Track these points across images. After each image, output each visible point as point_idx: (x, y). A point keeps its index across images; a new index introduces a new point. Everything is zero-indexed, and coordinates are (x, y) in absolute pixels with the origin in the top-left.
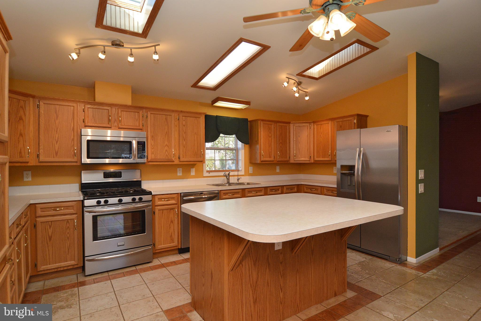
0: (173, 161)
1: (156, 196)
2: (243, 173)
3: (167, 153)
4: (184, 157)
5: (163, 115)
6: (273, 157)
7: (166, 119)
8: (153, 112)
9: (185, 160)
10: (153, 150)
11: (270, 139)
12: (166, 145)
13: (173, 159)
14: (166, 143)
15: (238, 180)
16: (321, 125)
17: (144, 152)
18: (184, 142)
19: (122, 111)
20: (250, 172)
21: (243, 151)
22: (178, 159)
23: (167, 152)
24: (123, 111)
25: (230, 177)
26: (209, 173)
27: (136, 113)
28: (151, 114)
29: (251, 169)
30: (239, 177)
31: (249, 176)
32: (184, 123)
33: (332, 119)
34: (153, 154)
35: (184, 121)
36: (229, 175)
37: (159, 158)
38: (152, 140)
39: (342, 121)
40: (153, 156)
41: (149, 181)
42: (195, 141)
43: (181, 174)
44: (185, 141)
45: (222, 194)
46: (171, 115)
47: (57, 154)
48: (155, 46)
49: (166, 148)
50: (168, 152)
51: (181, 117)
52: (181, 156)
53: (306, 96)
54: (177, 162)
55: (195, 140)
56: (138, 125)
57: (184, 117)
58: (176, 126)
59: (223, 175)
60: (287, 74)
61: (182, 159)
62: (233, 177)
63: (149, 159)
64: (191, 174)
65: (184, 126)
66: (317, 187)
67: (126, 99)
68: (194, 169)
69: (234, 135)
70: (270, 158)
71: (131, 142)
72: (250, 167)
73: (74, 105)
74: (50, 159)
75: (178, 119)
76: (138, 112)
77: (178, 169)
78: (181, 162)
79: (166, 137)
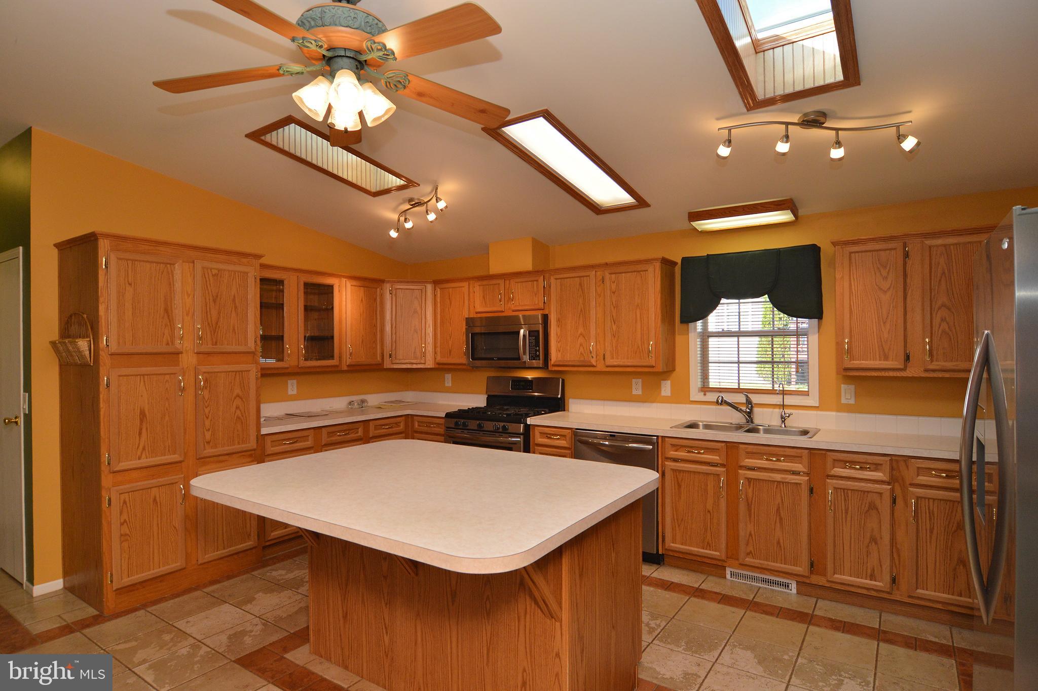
0: (593, 366)
1: (536, 428)
2: (811, 401)
4: (614, 357)
5: (576, 279)
7: (580, 284)
8: (558, 276)
9: (615, 364)
10: (559, 345)
11: (885, 297)
12: (581, 334)
13: (593, 362)
14: (581, 330)
15: (783, 418)
17: (538, 348)
18: (614, 327)
19: (516, 283)
20: (843, 401)
21: (815, 338)
22: (602, 360)
23: (581, 348)
24: (518, 282)
25: (756, 410)
26: (705, 395)
27: (535, 283)
28: (556, 279)
29: (847, 394)
31: (838, 411)
32: (614, 286)
34: (559, 351)
35: (614, 282)
36: (749, 402)
37: (568, 359)
38: (558, 326)
40: (560, 355)
42: (636, 322)
43: (639, 392)
44: (615, 323)
45: (668, 446)
46: (589, 276)
47: (450, 352)
49: (581, 340)
50: (583, 348)
51: (607, 276)
52: (607, 355)
53: (901, 138)
54: (600, 367)
55: (636, 319)
56: (537, 302)
57: (613, 276)
58: (599, 296)
59: (716, 400)
61: (609, 361)
62: (764, 410)
63: (553, 360)
64: (661, 393)
65: (614, 293)
67: (524, 261)
68: (669, 382)
69: (766, 298)
70: (886, 358)
71: (519, 333)
72: (842, 385)
73: (465, 284)
74: (445, 360)
75: (603, 280)
76: (537, 281)
77: (634, 381)
78: (608, 366)
79: (581, 319)
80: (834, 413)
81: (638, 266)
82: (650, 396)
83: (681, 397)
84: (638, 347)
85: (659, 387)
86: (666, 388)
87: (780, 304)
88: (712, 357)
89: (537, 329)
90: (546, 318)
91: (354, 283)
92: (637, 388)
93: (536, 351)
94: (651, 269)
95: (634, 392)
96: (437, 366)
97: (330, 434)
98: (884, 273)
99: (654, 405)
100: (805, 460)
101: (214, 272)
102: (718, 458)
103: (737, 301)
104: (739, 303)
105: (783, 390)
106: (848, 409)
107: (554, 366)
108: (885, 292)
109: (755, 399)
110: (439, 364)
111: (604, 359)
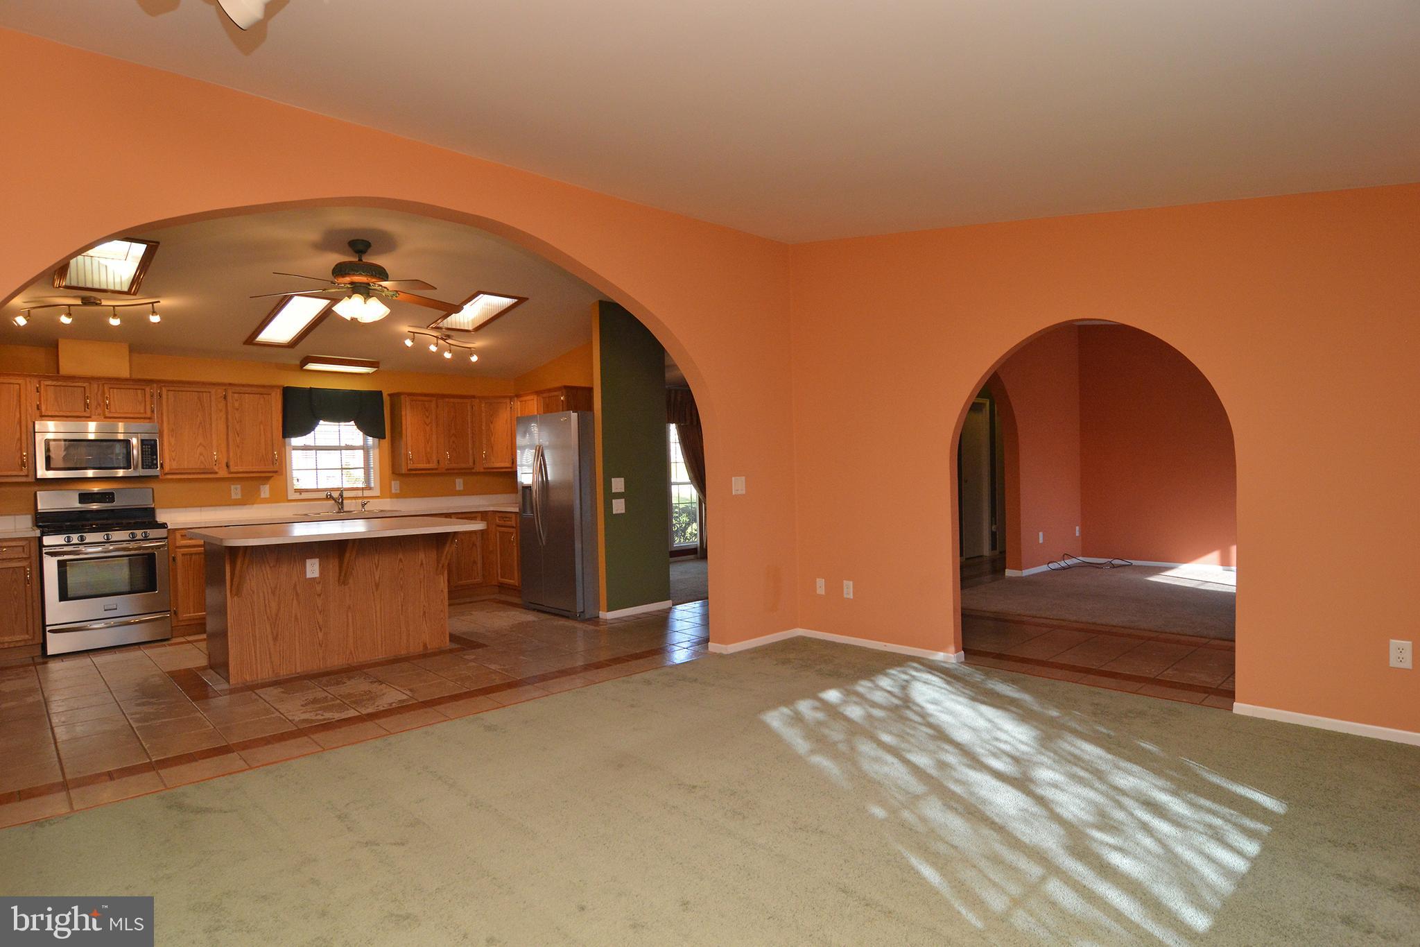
0: (216, 473)
1: (176, 531)
2: (377, 492)
3: (202, 458)
4: (239, 464)
5: (194, 393)
6: (436, 462)
7: (199, 398)
8: (171, 389)
9: (241, 470)
10: (174, 454)
11: (428, 428)
12: (201, 444)
13: (216, 468)
14: (201, 440)
15: (363, 505)
16: (525, 401)
17: (155, 457)
18: (238, 439)
19: (110, 388)
20: (393, 491)
21: (377, 451)
22: (226, 469)
24: (113, 388)
25: (344, 501)
26: (301, 494)
27: (139, 391)
28: (168, 391)
29: (395, 486)
30: (366, 501)
31: (391, 498)
32: (237, 405)
33: (538, 393)
34: (173, 460)
35: (237, 400)
36: (341, 495)
37: (186, 467)
38: (172, 436)
39: (549, 397)
40: (174, 464)
41: (172, 510)
42: (260, 436)
43: (239, 496)
44: (238, 436)
46: (210, 392)
48: (153, 303)
49: (201, 449)
50: (204, 456)
51: (230, 395)
52: (231, 464)
53: (472, 355)
54: (223, 473)
55: (260, 434)
56: (142, 411)
57: (235, 395)
58: (221, 411)
60: (409, 326)
61: (233, 469)
62: (354, 501)
63: (167, 468)
64: (260, 495)
65: (237, 409)
66: (508, 515)
68: (268, 486)
69: (352, 423)
70: (429, 463)
71: (131, 441)
72: (393, 482)
75: (225, 397)
77: (233, 487)
78: (226, 473)
79: (201, 429)
80: (389, 500)
81: (264, 390)
82: (247, 500)
83: (279, 496)
84: (263, 456)
85: (258, 490)
86: (265, 491)
87: (361, 426)
92: (236, 491)
93: (152, 459)
94: (273, 394)
95: (234, 497)
98: (427, 414)
99: (255, 506)
103: (338, 424)
106: (397, 496)
107: (167, 474)
108: (427, 425)
109: (346, 494)
111: (228, 466)
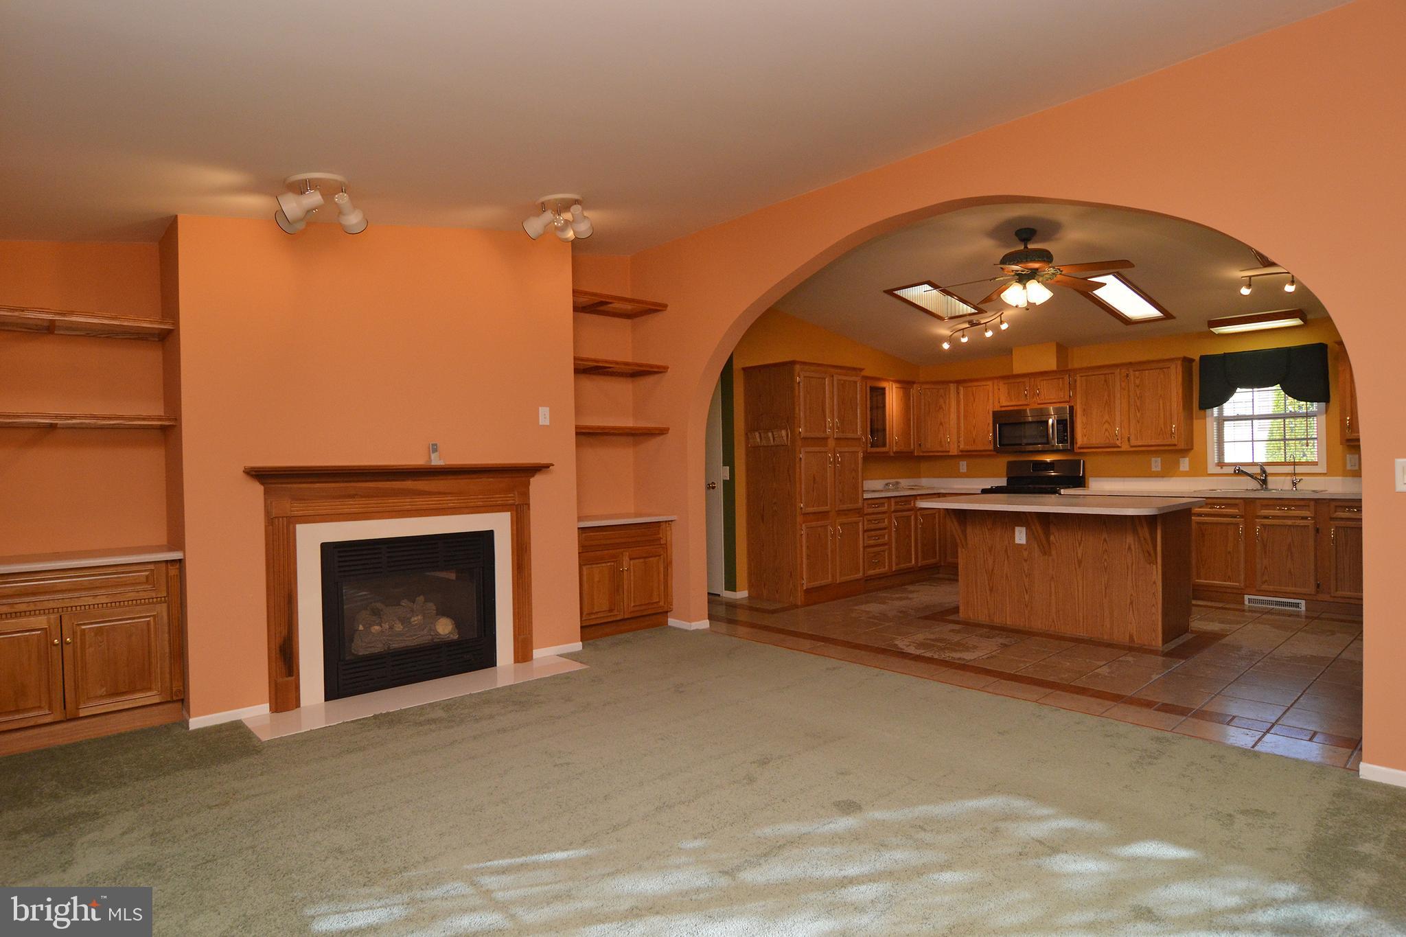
0: (1118, 447)
2: (1321, 469)
3: (1107, 433)
4: (1138, 438)
5: (1101, 376)
7: (1105, 381)
8: (1083, 374)
9: (1140, 444)
10: (1085, 431)
12: (1107, 421)
13: (1118, 443)
14: (1107, 417)
15: (1296, 483)
17: (1066, 434)
18: (1138, 415)
20: (1348, 468)
21: (1323, 417)
22: (1127, 441)
24: (1043, 380)
25: (1269, 478)
26: (1222, 468)
28: (1081, 377)
29: (1352, 462)
31: (1344, 476)
32: (1138, 382)
34: (1085, 436)
35: (1138, 377)
36: (1264, 471)
37: (1094, 442)
38: (1084, 415)
40: (1085, 439)
42: (1159, 409)
43: (1159, 469)
44: (1139, 411)
46: (1114, 373)
47: (974, 441)
49: (1106, 426)
50: (1109, 432)
51: (1132, 373)
52: (1132, 438)
54: (1125, 447)
55: (1159, 406)
56: (1062, 396)
57: (1137, 373)
58: (1124, 389)
59: (1233, 472)
61: (1133, 442)
63: (1079, 443)
64: (1179, 468)
65: (1138, 386)
67: (1049, 362)
68: (1187, 459)
69: (1278, 387)
71: (1048, 422)
72: (1348, 455)
73: (990, 383)
74: (968, 448)
75: (1127, 376)
76: (1063, 378)
77: (1153, 459)
78: (1132, 447)
79: (1106, 408)
80: (1340, 478)
81: (1160, 365)
82: (1169, 471)
83: (1199, 470)
84: (1162, 429)
85: (1178, 463)
86: (1185, 464)
87: (1292, 391)
88: (1227, 437)
89: (1065, 418)
90: (1072, 408)
91: (898, 385)
92: (1156, 463)
93: (1065, 436)
94: (1173, 366)
95: (1154, 469)
96: (960, 453)
97: (896, 503)
99: (1174, 479)
100: (1312, 507)
101: (842, 382)
102: (1237, 511)
103: (1251, 390)
104: (1253, 392)
105: (1294, 462)
106: (1354, 474)
107: (1080, 448)
109: (1269, 469)
110: (962, 451)
111: (1129, 440)
